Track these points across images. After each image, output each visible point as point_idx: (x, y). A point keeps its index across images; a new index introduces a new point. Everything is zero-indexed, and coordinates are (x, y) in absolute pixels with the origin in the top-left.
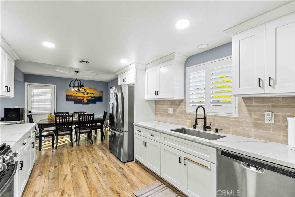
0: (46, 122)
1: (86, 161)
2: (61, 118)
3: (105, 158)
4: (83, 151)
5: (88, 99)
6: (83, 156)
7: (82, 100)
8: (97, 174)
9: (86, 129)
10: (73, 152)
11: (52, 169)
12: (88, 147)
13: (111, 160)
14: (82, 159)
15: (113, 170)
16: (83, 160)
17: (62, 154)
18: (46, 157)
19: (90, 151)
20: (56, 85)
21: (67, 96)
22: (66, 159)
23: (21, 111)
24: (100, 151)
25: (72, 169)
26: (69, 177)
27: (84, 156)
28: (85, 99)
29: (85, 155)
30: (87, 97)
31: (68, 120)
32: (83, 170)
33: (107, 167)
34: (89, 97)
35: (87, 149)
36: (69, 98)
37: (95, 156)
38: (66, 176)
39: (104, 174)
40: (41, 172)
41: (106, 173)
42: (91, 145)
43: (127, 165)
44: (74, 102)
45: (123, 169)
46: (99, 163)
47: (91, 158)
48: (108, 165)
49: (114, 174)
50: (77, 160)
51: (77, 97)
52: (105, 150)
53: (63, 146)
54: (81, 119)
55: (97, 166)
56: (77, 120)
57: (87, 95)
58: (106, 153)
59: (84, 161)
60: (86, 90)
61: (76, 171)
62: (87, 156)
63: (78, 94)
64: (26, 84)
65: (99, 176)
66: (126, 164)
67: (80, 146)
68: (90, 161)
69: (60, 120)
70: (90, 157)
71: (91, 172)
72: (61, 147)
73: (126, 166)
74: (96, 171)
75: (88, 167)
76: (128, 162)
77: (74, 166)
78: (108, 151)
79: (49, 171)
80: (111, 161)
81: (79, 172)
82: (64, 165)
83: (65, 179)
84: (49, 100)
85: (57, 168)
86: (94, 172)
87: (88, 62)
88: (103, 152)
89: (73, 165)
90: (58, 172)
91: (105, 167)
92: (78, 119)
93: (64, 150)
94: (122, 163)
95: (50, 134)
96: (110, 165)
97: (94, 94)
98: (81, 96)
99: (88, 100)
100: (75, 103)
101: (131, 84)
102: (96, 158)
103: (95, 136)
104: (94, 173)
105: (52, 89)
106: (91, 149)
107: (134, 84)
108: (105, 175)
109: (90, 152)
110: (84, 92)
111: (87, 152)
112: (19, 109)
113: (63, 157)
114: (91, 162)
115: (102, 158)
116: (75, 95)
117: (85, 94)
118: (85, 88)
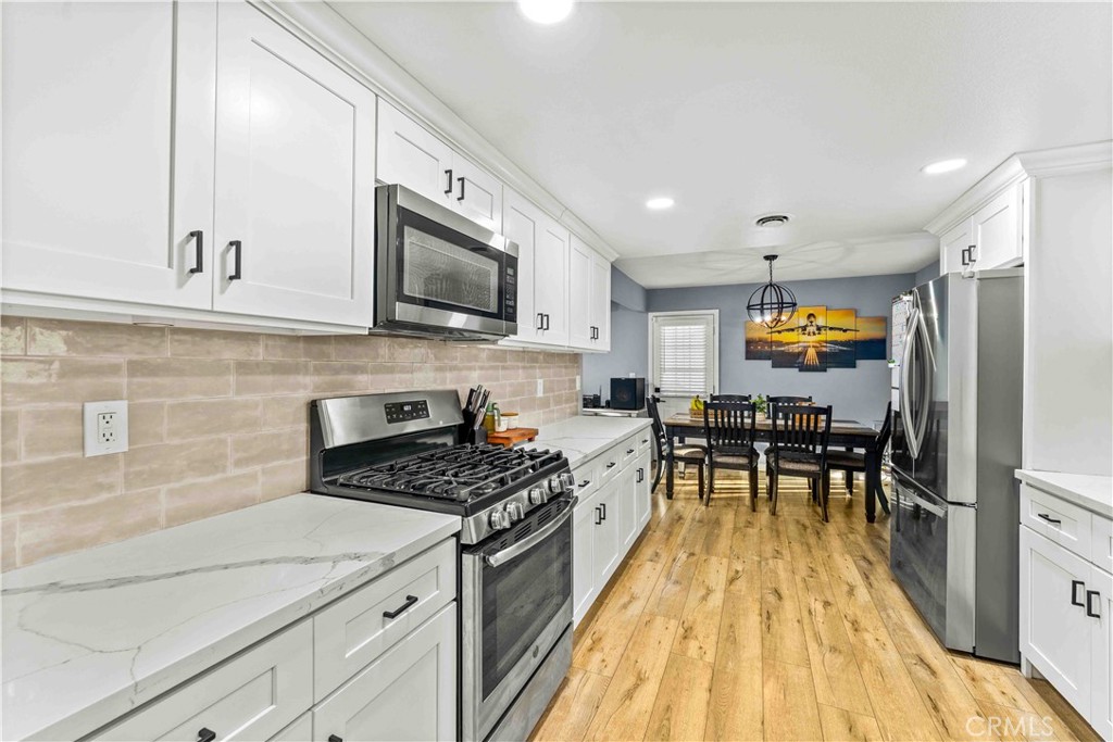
0: (686, 420)
1: (782, 575)
2: (719, 412)
3: (862, 592)
4: (783, 538)
5: (824, 349)
6: (777, 554)
7: (799, 354)
8: (808, 634)
9: (803, 463)
10: (750, 530)
11: (683, 556)
12: (805, 527)
13: (885, 609)
14: (770, 562)
15: (880, 653)
16: (772, 567)
17: (717, 523)
18: (678, 521)
19: (808, 545)
20: (716, 312)
21: (749, 343)
22: (723, 543)
23: (638, 385)
24: (848, 557)
25: (732, 581)
26: (716, 599)
27: (781, 554)
28: (811, 352)
29: (786, 552)
30: (819, 342)
31: (739, 420)
32: (762, 600)
33: (856, 630)
34: (826, 342)
35: (801, 535)
36: (754, 350)
37: (821, 570)
38: (709, 591)
39: (833, 649)
40: (657, 554)
41: (844, 648)
42: (818, 525)
43: (967, 670)
44: (770, 362)
45: (933, 673)
46: (830, 599)
47: (803, 571)
48: (864, 622)
49: (880, 672)
50: (756, 558)
51: (780, 344)
52: (870, 563)
53: (729, 502)
54: (781, 422)
55: (818, 607)
56: (768, 425)
57: (817, 338)
58: (872, 577)
59: (774, 572)
60: (812, 319)
61: (740, 591)
62: (792, 558)
63: (785, 334)
64: (651, 315)
65: (813, 647)
66: (960, 660)
67: (778, 516)
68: (798, 578)
69: (716, 418)
70: (802, 567)
71: (789, 616)
72: (722, 502)
73: (961, 672)
74: (806, 620)
75: (783, 595)
76: (973, 655)
77: (740, 574)
78: (882, 572)
79: (674, 560)
80: (884, 616)
81: (751, 599)
82: (714, 559)
83: (704, 598)
84: (698, 359)
85: (695, 558)
86: (798, 621)
87: (785, 218)
88: (858, 567)
89: (740, 568)
90: (692, 570)
91: (848, 625)
92: (770, 422)
93: (726, 514)
94: (937, 648)
95: (693, 456)
96: (876, 629)
97: (845, 331)
98: (796, 341)
99: (820, 355)
100: (773, 367)
101: (1008, 267)
102: (824, 577)
103: (848, 496)
104: (796, 624)
105: (708, 324)
106: (812, 540)
107: (1022, 265)
108: (837, 654)
109: (805, 548)
110: (806, 326)
111: (797, 547)
112: (635, 380)
113: (718, 536)
114: (800, 585)
115: (845, 588)
116: (776, 337)
117: (809, 334)
118: (811, 312)
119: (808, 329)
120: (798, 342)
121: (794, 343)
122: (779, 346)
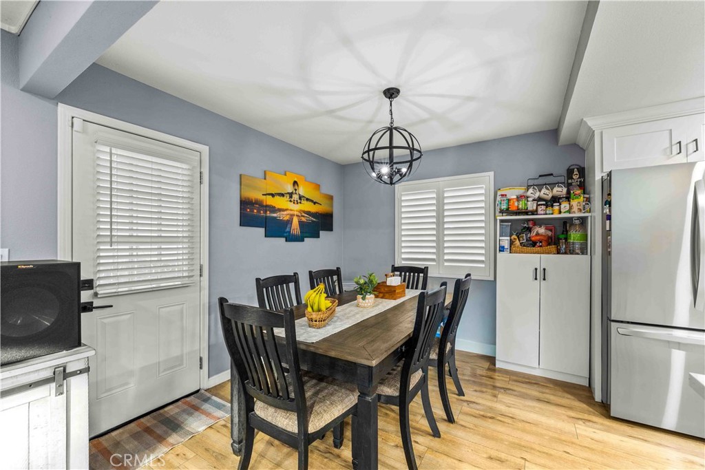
5: (303, 219)
20: (205, 150)
28: (295, 222)
30: (300, 211)
34: (304, 212)
36: (247, 215)
44: (263, 230)
51: (273, 209)
57: (299, 207)
60: (296, 187)
63: (277, 198)
97: (315, 203)
98: (285, 207)
99: (301, 224)
100: (266, 236)
110: (292, 193)
116: (270, 201)
117: (294, 202)
118: (296, 179)
119: (293, 196)
120: (287, 210)
121: (283, 210)
122: (271, 212)
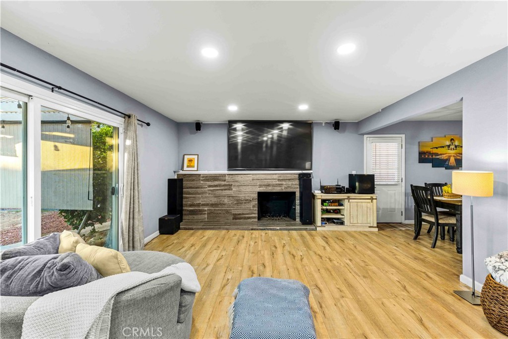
5: (458, 158)
7: (446, 160)
20: (403, 136)
21: (421, 154)
28: (452, 159)
30: (456, 154)
34: (459, 154)
44: (431, 164)
51: (437, 154)
57: (455, 151)
63: (439, 149)
64: (365, 137)
99: (457, 160)
100: (433, 167)
105: (398, 143)
110: (450, 145)
116: (435, 151)
117: (451, 150)
118: (452, 138)
119: (451, 146)
120: (446, 154)
121: (444, 154)
122: (436, 156)
